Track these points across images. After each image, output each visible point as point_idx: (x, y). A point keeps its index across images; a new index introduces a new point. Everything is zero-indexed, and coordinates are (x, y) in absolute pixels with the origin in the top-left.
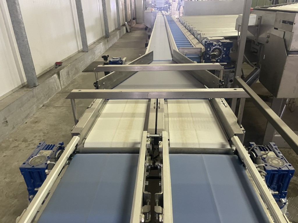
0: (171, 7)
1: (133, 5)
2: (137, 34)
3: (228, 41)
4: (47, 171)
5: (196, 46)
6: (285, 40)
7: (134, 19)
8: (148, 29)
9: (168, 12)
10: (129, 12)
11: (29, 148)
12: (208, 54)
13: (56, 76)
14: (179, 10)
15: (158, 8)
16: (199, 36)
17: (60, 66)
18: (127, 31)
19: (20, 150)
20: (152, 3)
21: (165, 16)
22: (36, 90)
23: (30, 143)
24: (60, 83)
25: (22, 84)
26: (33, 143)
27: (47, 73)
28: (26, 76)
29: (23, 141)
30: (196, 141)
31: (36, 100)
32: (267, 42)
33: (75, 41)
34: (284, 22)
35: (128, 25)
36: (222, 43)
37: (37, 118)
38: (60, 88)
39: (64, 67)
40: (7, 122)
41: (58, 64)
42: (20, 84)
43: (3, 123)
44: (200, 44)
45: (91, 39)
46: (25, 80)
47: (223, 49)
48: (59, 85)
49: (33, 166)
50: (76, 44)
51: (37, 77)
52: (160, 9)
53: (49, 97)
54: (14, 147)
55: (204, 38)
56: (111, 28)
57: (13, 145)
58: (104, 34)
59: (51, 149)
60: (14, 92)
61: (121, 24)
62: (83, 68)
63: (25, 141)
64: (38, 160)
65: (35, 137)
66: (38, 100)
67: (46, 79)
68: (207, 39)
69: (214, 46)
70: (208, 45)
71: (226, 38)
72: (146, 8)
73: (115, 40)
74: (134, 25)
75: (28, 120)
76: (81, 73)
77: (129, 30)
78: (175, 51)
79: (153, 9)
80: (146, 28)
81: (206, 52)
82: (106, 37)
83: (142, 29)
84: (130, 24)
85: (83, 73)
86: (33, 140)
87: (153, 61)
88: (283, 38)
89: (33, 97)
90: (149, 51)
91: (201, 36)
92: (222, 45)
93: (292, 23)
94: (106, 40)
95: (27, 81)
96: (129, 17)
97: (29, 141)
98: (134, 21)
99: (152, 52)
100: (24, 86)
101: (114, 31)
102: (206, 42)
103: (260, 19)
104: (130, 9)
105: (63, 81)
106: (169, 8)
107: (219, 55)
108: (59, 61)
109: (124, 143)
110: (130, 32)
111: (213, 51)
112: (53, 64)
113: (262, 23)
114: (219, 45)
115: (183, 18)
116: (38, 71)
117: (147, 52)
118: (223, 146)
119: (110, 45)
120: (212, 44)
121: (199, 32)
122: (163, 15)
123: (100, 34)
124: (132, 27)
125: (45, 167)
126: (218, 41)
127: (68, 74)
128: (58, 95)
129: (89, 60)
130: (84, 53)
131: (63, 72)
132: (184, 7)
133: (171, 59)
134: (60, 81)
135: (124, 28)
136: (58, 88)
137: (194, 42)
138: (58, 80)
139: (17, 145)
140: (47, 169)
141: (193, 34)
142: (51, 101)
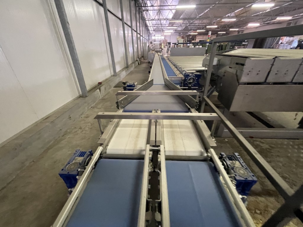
0: (163, 50)
1: (142, 49)
2: (144, 66)
3: (198, 73)
4: (77, 177)
5: (179, 75)
6: (237, 76)
7: (142, 57)
8: (150, 63)
9: (161, 53)
10: (140, 53)
11: (82, 133)
12: (186, 81)
13: (98, 90)
14: (168, 52)
15: (156, 51)
16: (180, 69)
17: (100, 84)
18: (138, 64)
19: (77, 134)
20: (153, 48)
21: (160, 56)
22: (87, 98)
23: (83, 129)
24: (101, 94)
25: (79, 95)
26: (84, 130)
27: (94, 89)
28: (82, 91)
29: (79, 129)
30: (183, 150)
31: (87, 104)
32: (224, 76)
33: (109, 70)
34: (237, 64)
35: (139, 60)
36: (195, 74)
37: (87, 115)
38: (101, 97)
39: (103, 85)
40: (70, 117)
41: (100, 83)
42: (78, 95)
43: (68, 118)
44: (181, 74)
45: (118, 69)
46: (81, 93)
47: (196, 78)
48: (100, 95)
49: (68, 173)
50: (110, 72)
51: (88, 91)
52: (157, 52)
53: (94, 102)
54: (74, 132)
55: (184, 71)
56: (130, 62)
57: (73, 131)
58: (126, 66)
59: (83, 156)
60: (74, 100)
61: (135, 60)
62: (114, 85)
63: (81, 128)
64: (72, 167)
65: (86, 126)
66: (88, 104)
67: (93, 92)
68: (186, 72)
69: (190, 77)
70: (186, 76)
71: (198, 71)
72: (149, 51)
73: (132, 69)
74: (142, 60)
75: (83, 116)
76: (113, 88)
77: (139, 63)
78: (166, 79)
79: (153, 52)
80: (149, 62)
81: (185, 80)
82: (127, 67)
83: (147, 63)
84: (140, 60)
85: (114, 88)
86: (85, 128)
87: (153, 84)
88: (236, 74)
89: (85, 103)
90: (151, 79)
91: (181, 69)
92: (195, 76)
93: (243, 65)
94: (127, 69)
95: (82, 94)
96: (140, 56)
97: (83, 128)
98: (143, 58)
99: (153, 80)
100: (80, 97)
101: (131, 64)
102: (185, 74)
103: (219, 61)
104: (140, 51)
105: (102, 93)
106: (162, 51)
107: (193, 82)
108: (100, 82)
109: (134, 150)
110: (141, 64)
111: (189, 80)
112: (97, 83)
113: (220, 63)
114: (193, 76)
115: (170, 57)
116: (88, 88)
117: (149, 80)
118: (202, 154)
119: (129, 72)
120: (189, 75)
121: (180, 67)
122: (159, 55)
123: (123, 65)
124: (141, 62)
125: (77, 174)
126: (192, 73)
127: (105, 89)
128: (100, 101)
129: (117, 80)
130: (114, 77)
131: (102, 88)
132: (170, 51)
133: (164, 83)
134: (101, 93)
135: (137, 62)
136: (100, 97)
137: (177, 72)
138: (99, 93)
139: (76, 131)
140: (77, 176)
141: (176, 68)
142: (95, 105)
